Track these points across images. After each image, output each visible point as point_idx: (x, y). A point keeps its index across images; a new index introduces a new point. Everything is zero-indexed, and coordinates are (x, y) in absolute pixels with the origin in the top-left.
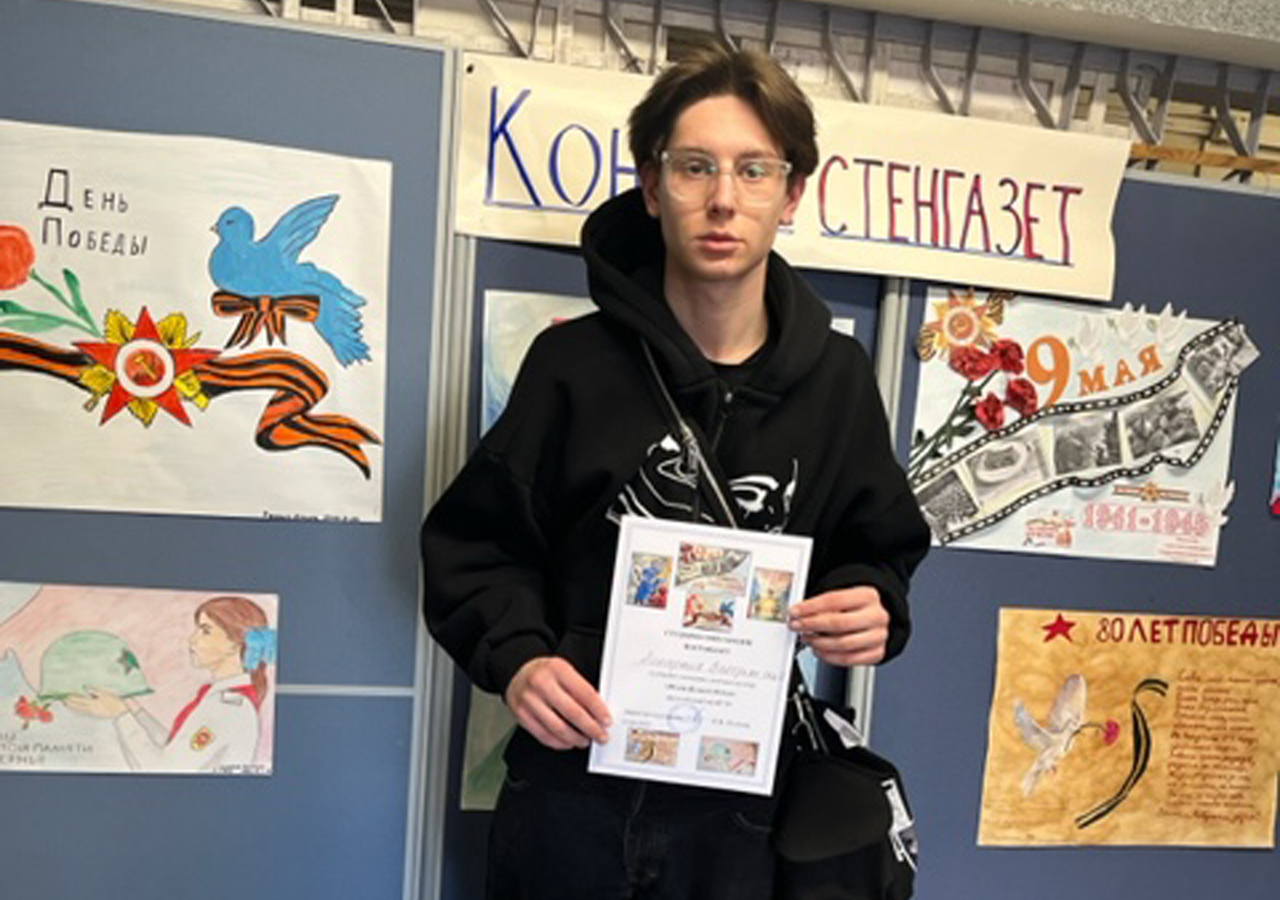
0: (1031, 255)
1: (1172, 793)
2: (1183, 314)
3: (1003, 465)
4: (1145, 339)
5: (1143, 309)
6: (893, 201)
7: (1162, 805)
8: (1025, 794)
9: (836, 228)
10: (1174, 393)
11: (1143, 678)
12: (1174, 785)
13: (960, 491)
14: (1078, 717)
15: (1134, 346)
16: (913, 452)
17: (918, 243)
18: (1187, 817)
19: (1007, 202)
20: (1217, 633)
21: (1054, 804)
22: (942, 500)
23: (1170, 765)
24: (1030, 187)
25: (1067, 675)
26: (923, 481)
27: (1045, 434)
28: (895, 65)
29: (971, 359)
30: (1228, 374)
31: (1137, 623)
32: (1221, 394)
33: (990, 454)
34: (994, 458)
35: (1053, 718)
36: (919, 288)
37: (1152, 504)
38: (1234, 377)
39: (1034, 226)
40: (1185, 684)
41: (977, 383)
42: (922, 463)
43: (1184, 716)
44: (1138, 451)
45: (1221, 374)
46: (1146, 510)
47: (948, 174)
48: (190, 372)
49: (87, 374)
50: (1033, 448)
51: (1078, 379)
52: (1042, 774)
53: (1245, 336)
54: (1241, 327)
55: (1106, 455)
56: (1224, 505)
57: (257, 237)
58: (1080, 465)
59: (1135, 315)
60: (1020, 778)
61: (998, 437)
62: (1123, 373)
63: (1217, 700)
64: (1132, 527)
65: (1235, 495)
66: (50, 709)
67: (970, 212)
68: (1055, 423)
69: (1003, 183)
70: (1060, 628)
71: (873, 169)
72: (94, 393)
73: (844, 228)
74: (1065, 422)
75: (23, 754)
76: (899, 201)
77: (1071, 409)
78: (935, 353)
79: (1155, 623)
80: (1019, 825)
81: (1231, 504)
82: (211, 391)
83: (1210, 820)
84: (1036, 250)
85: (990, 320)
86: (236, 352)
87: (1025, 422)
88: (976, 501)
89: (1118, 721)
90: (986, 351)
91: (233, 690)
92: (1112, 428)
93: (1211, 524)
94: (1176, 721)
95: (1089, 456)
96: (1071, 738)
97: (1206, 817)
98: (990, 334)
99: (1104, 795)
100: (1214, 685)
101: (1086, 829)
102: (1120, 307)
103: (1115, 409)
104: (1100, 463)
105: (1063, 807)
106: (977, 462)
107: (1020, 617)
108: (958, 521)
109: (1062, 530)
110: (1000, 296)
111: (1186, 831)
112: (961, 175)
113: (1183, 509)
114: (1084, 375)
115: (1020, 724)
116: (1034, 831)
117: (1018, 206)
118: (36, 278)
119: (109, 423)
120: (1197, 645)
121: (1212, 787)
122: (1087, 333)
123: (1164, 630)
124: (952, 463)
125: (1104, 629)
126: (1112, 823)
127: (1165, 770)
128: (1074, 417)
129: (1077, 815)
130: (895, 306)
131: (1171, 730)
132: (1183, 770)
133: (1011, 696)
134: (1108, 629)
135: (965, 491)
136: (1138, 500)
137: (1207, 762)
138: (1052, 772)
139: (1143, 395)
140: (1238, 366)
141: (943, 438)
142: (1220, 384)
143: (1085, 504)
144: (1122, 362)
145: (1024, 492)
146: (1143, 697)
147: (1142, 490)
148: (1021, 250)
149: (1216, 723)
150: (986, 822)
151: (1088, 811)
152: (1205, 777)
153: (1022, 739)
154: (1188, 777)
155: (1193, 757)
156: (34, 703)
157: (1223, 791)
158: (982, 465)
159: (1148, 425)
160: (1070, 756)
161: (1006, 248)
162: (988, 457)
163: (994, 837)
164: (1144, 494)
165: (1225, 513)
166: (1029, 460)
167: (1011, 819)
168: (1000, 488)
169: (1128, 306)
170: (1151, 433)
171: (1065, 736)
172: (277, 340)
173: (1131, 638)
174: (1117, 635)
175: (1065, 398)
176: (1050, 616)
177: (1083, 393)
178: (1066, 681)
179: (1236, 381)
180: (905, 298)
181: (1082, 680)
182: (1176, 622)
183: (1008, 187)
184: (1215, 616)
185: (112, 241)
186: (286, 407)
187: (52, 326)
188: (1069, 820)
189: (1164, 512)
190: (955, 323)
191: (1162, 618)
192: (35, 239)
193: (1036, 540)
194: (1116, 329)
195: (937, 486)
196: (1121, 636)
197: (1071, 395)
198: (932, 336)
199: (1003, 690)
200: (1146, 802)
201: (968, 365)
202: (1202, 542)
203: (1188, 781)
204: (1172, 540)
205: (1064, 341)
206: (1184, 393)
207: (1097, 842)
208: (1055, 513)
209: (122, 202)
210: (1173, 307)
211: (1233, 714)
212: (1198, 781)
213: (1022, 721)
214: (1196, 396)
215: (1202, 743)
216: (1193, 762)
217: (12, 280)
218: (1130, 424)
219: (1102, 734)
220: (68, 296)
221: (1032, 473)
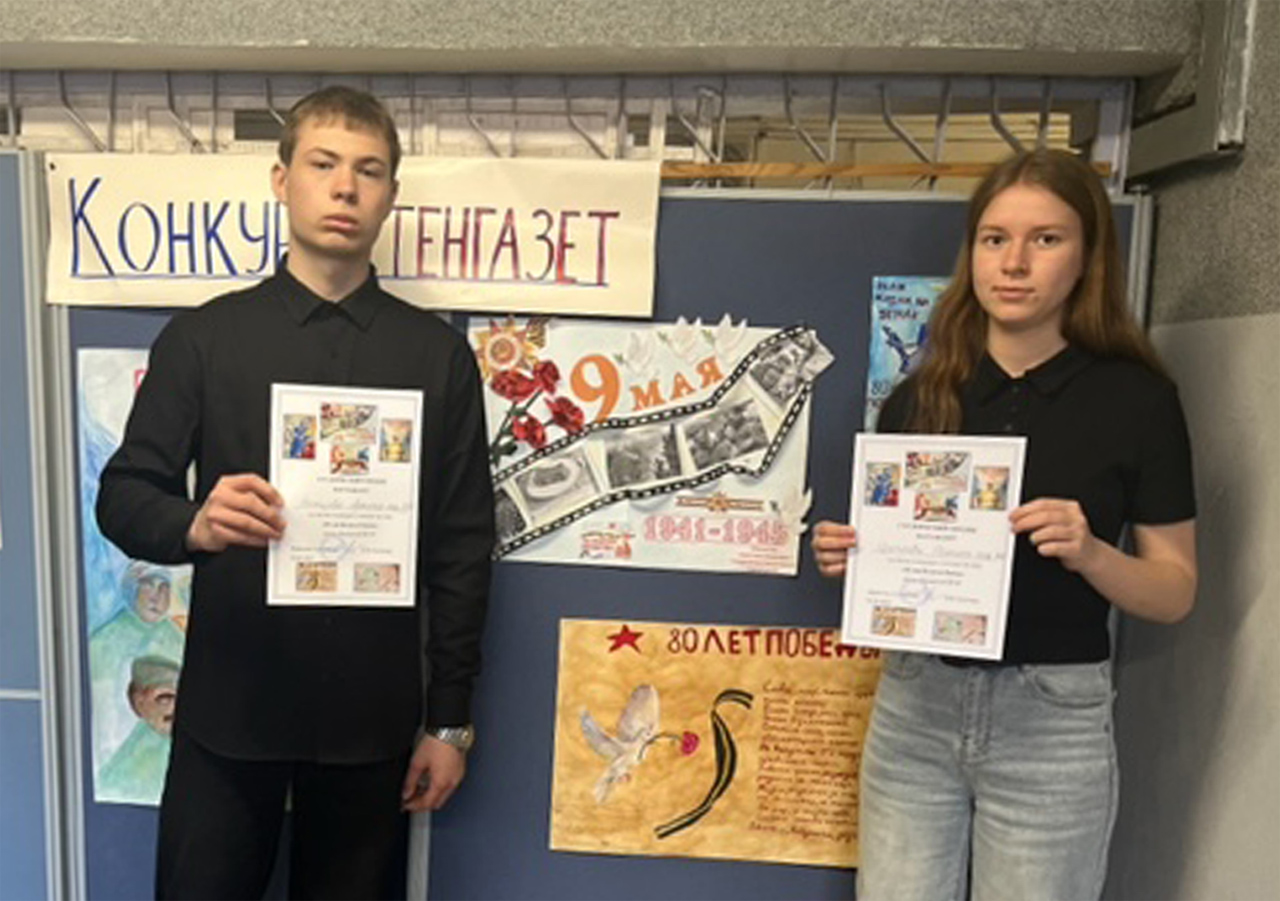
0: (562, 279)
1: (763, 807)
2: (743, 324)
3: (554, 480)
4: (704, 351)
5: (698, 322)
6: (423, 241)
7: (753, 819)
8: (598, 801)
10: (739, 402)
11: (721, 689)
12: (765, 798)
13: (511, 507)
14: (651, 727)
15: (691, 359)
17: (446, 276)
18: (783, 832)
19: (541, 232)
20: (806, 644)
21: (628, 810)
23: (760, 778)
24: (565, 214)
25: (637, 684)
27: (595, 450)
29: (511, 382)
30: (800, 380)
31: (713, 633)
32: (793, 399)
33: (540, 471)
34: (543, 475)
35: (623, 725)
36: (460, 319)
37: (721, 514)
38: (808, 383)
39: (568, 252)
40: (772, 696)
41: (521, 405)
43: (774, 728)
44: (702, 462)
45: (792, 380)
46: (715, 520)
47: (479, 212)
50: (584, 464)
51: (631, 395)
52: (615, 781)
53: (817, 342)
54: (813, 333)
55: (666, 467)
56: (802, 512)
58: (637, 478)
59: (690, 328)
60: (592, 785)
61: (545, 455)
62: (680, 386)
63: (811, 714)
64: (700, 537)
65: (814, 502)
67: (501, 243)
68: (606, 439)
69: (537, 214)
70: (626, 638)
71: (403, 213)
74: (616, 437)
76: (429, 241)
77: (624, 424)
79: (733, 633)
80: (592, 831)
81: (810, 512)
83: (811, 837)
84: (569, 272)
85: (530, 344)
87: (572, 439)
88: (524, 516)
89: (698, 733)
90: (528, 374)
92: (671, 440)
93: (791, 534)
94: (764, 733)
95: (647, 469)
96: (643, 747)
97: (805, 834)
98: (532, 358)
99: (683, 805)
100: (809, 698)
101: (667, 840)
102: (674, 321)
103: (672, 421)
104: (659, 476)
105: (639, 817)
106: (527, 479)
107: (583, 628)
108: (510, 535)
109: (620, 542)
110: (538, 320)
111: (785, 848)
112: (492, 211)
113: (757, 519)
114: (636, 390)
115: (587, 731)
116: (609, 838)
117: (554, 236)
120: (784, 657)
121: (812, 803)
122: (637, 349)
123: (744, 641)
124: (501, 479)
125: (675, 639)
126: (697, 833)
127: (754, 783)
128: (629, 431)
129: (656, 824)
131: (759, 743)
132: (774, 783)
133: (575, 704)
134: (680, 639)
135: (515, 507)
136: (706, 511)
137: (801, 776)
138: (625, 779)
139: (704, 406)
140: (811, 372)
142: (791, 391)
143: (644, 516)
144: (678, 375)
145: (579, 506)
146: (723, 708)
147: (710, 500)
148: (552, 275)
149: (811, 737)
150: (557, 826)
151: (669, 820)
152: (800, 793)
153: (591, 746)
154: (782, 791)
155: (787, 771)
157: (824, 807)
158: (531, 481)
159: (713, 436)
160: (644, 765)
161: (537, 274)
162: (537, 475)
163: (565, 840)
164: (711, 504)
165: (804, 520)
166: (581, 476)
167: (582, 825)
168: (552, 503)
169: (682, 321)
170: (716, 444)
171: (638, 745)
173: (706, 648)
174: (690, 644)
175: (617, 413)
176: (616, 627)
177: (637, 408)
178: (636, 690)
179: (809, 387)
181: (653, 689)
182: (758, 632)
183: (543, 218)
184: (803, 626)
188: (647, 830)
189: (736, 523)
190: (497, 350)
191: (740, 629)
193: (593, 553)
194: (669, 343)
196: (695, 646)
197: (622, 410)
199: (565, 696)
200: (735, 815)
202: (782, 550)
203: (782, 795)
204: (746, 549)
205: (610, 357)
206: (751, 401)
207: (679, 852)
208: (612, 526)
210: (732, 317)
211: (830, 728)
212: (793, 795)
213: (589, 729)
214: (765, 405)
215: (795, 756)
216: (786, 776)
218: (690, 435)
219: (678, 744)
221: (584, 488)
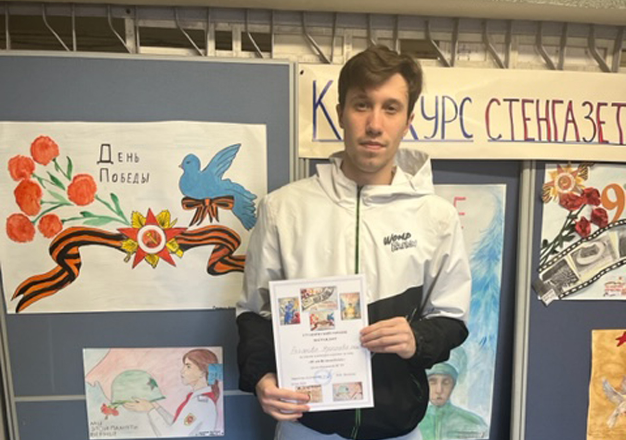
0: (602, 141)
3: (591, 254)
6: (525, 120)
8: (610, 427)
9: (496, 137)
13: (568, 269)
16: (542, 251)
17: (540, 140)
19: (587, 115)
22: (558, 276)
24: (600, 105)
26: (548, 266)
27: (613, 236)
28: (522, 47)
29: (571, 200)
33: (584, 249)
34: (585, 252)
35: (624, 385)
36: (540, 165)
39: (602, 126)
41: (574, 213)
42: (547, 257)
47: (554, 102)
48: (173, 239)
49: (124, 244)
50: (607, 244)
52: (619, 417)
57: (202, 169)
61: (588, 240)
66: (117, 409)
67: (568, 121)
68: (618, 230)
69: (584, 104)
71: (514, 103)
72: (129, 253)
73: (500, 136)
74: (623, 229)
75: (107, 431)
76: (529, 119)
78: (551, 198)
82: (184, 248)
84: (605, 138)
85: (580, 178)
86: (195, 227)
87: (601, 230)
88: (577, 275)
90: (579, 195)
91: (203, 395)
98: (581, 186)
106: (577, 254)
107: (602, 335)
108: (568, 285)
109: (624, 287)
110: (585, 165)
112: (561, 102)
117: (593, 116)
118: (99, 199)
119: (136, 268)
124: (563, 256)
130: (528, 176)
133: (600, 377)
135: (570, 269)
138: (624, 415)
141: (557, 243)
145: (603, 268)
148: (596, 139)
153: (607, 398)
156: (109, 407)
158: (579, 255)
162: (582, 251)
166: (605, 251)
168: (589, 267)
172: (214, 219)
175: (623, 217)
176: (620, 333)
180: (534, 171)
183: (587, 106)
185: (132, 177)
186: (221, 253)
187: (107, 222)
190: (561, 182)
192: (96, 179)
193: (610, 293)
195: (555, 269)
198: (549, 189)
199: (595, 373)
201: (570, 203)
205: (621, 185)
208: (620, 278)
209: (136, 157)
217: (87, 201)
220: (113, 206)
221: (606, 258)
